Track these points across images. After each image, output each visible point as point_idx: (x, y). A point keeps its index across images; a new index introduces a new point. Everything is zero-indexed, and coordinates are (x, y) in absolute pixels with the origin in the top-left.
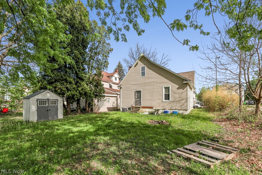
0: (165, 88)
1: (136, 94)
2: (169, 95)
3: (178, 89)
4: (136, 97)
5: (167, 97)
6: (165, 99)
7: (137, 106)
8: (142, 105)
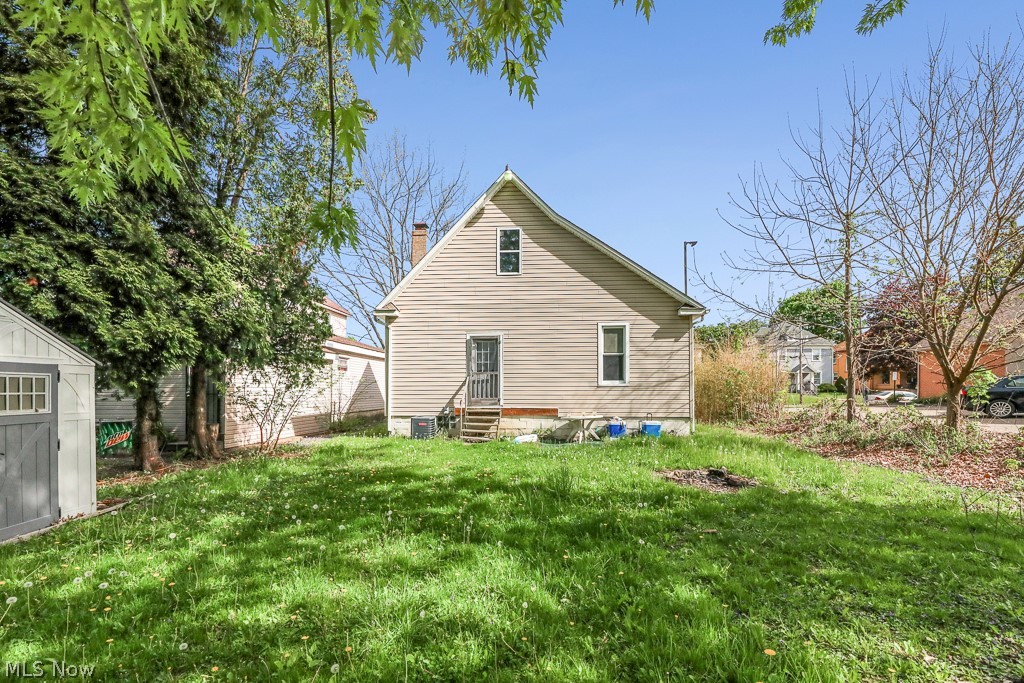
0: (607, 331)
1: (474, 353)
2: (621, 359)
3: (657, 336)
4: (474, 367)
5: (615, 367)
6: (607, 377)
7: (478, 408)
8: (504, 404)
